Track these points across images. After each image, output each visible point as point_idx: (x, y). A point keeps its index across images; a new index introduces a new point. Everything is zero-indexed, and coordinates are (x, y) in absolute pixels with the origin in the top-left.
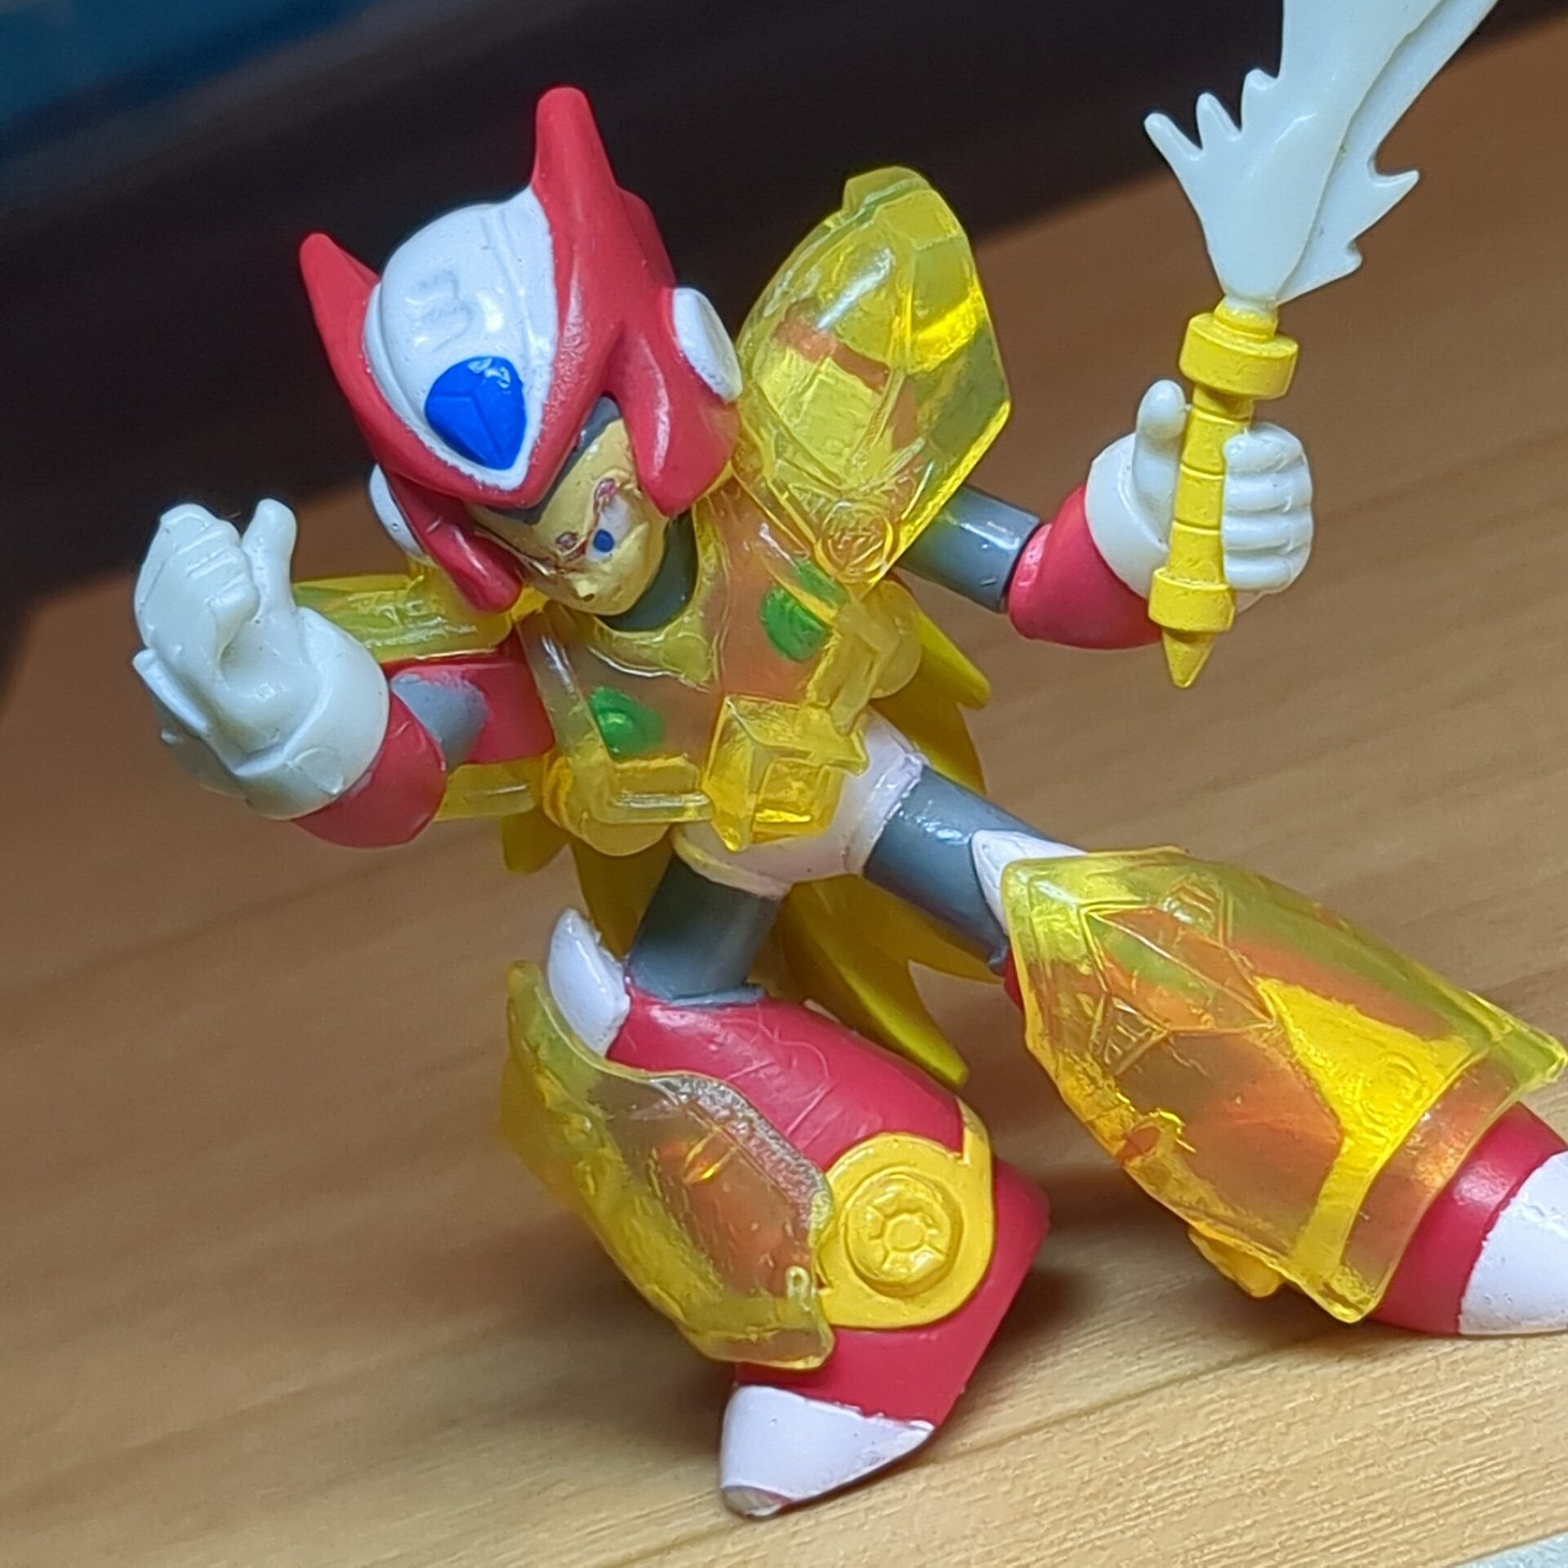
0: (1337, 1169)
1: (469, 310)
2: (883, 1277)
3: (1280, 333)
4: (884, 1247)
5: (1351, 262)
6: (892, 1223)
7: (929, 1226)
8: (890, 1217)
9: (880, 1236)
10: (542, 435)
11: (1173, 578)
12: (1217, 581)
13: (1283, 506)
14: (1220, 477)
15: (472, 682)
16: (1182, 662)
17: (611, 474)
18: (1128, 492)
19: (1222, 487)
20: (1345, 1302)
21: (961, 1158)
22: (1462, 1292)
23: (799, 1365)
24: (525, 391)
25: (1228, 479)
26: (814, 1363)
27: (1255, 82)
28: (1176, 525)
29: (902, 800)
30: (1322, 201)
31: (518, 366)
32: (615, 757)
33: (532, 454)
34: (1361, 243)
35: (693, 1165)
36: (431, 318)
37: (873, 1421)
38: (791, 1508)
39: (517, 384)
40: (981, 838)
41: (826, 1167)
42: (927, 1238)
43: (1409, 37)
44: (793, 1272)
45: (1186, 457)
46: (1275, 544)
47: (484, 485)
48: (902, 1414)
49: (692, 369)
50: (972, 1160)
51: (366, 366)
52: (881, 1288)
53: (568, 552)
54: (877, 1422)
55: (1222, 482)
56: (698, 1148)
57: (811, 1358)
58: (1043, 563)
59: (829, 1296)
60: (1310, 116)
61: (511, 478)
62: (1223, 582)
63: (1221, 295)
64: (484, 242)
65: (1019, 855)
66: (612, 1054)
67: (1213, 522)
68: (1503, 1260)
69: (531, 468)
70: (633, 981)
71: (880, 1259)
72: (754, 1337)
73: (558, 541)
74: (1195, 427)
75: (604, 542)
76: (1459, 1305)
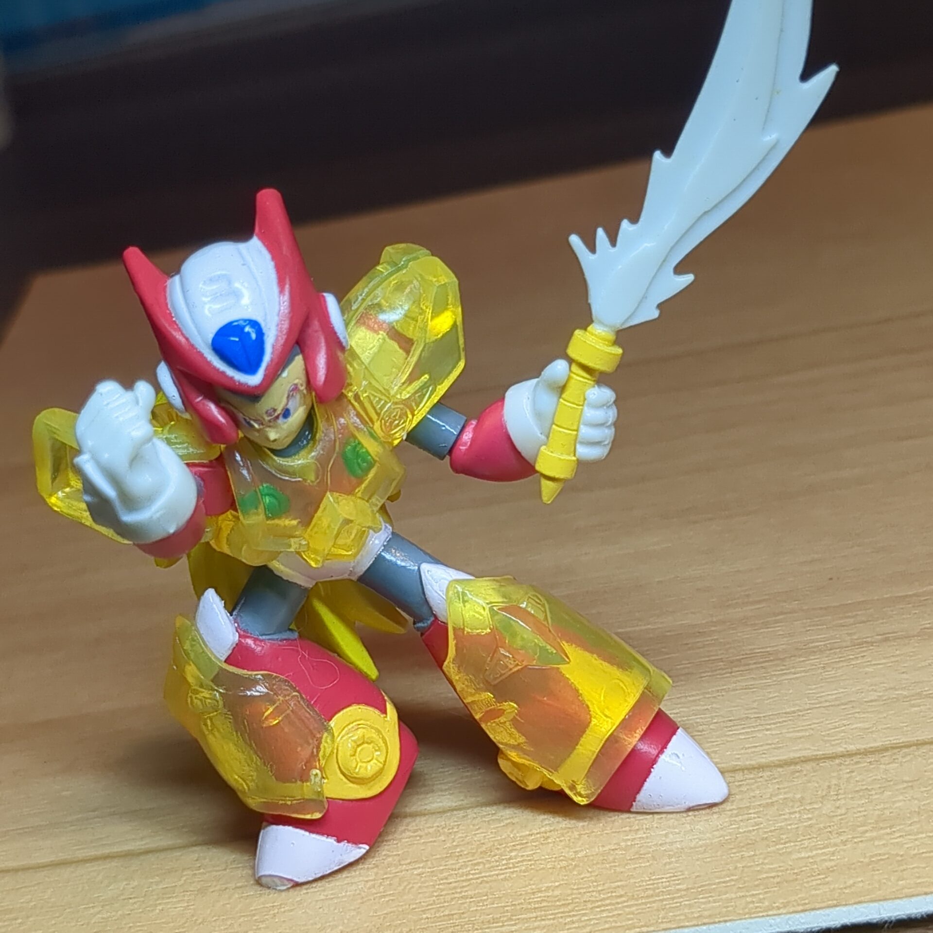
0: (587, 732)
1: (237, 295)
2: (355, 775)
3: (617, 342)
4: (356, 761)
5: (655, 314)
6: (359, 749)
7: (376, 751)
8: (358, 746)
9: (354, 755)
10: (272, 360)
11: (552, 452)
12: (572, 455)
13: (606, 422)
14: (581, 407)
15: (199, 476)
16: (548, 490)
17: (296, 381)
18: (529, 408)
19: (581, 412)
20: (581, 795)
21: (386, 717)
22: (638, 791)
23: (308, 817)
24: (265, 337)
25: (586, 408)
26: (317, 816)
27: (625, 225)
28: (554, 426)
29: (384, 546)
30: (650, 284)
31: (263, 325)
32: (268, 518)
33: (267, 369)
34: (660, 306)
35: (267, 718)
36: (216, 297)
37: (342, 844)
38: (297, 885)
39: (260, 333)
40: (425, 567)
41: (330, 720)
42: (375, 756)
43: (706, 213)
44: (315, 771)
45: (564, 396)
46: (600, 440)
47: (239, 382)
48: (356, 841)
49: (335, 333)
50: (390, 718)
51: (172, 317)
52: (351, 779)
53: (269, 418)
54: (344, 845)
55: (582, 410)
56: (271, 710)
57: (315, 814)
58: (473, 440)
59: (327, 783)
60: (652, 244)
61: (254, 380)
62: (575, 455)
63: (591, 321)
64: (242, 262)
65: (455, 577)
66: (227, 661)
67: (575, 428)
68: (660, 778)
69: (265, 376)
70: (238, 625)
71: (354, 765)
72: (289, 803)
73: (267, 413)
74: (572, 382)
75: (286, 413)
76: (635, 798)
